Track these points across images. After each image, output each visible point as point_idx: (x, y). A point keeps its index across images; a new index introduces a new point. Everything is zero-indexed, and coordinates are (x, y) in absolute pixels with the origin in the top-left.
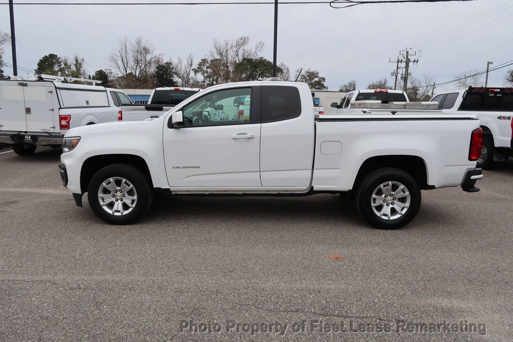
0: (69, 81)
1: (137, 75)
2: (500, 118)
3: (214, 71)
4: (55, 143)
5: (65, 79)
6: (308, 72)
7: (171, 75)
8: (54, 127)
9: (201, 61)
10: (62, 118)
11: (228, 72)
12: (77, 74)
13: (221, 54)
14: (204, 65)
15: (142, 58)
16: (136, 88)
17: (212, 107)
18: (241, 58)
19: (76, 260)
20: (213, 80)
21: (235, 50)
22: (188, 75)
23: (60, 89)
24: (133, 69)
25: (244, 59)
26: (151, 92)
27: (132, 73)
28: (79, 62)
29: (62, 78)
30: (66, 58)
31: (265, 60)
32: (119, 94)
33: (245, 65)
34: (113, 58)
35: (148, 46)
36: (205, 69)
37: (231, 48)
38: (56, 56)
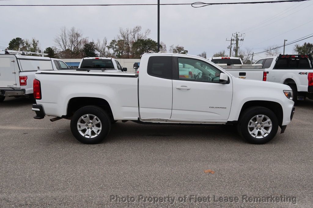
0: (26, 54)
1: (72, 50)
2: (300, 73)
3: (120, 47)
4: (17, 95)
5: (23, 53)
6: (177, 47)
7: (94, 50)
8: (16, 84)
9: (112, 41)
10: (21, 78)
11: (129, 48)
12: (34, 50)
13: (124, 37)
14: (114, 44)
15: (75, 40)
16: (72, 58)
17: (120, 69)
18: (136, 39)
19: (26, 180)
20: (120, 53)
21: (133, 34)
22: (104, 50)
23: (20, 59)
24: (70, 46)
25: (138, 40)
26: (81, 61)
27: (69, 49)
28: (35, 42)
29: (21, 52)
30: (27, 40)
31: (151, 40)
32: (60, 62)
33: (139, 43)
34: (57, 40)
35: (79, 32)
36: (115, 46)
37: (130, 33)
38: (21, 39)
